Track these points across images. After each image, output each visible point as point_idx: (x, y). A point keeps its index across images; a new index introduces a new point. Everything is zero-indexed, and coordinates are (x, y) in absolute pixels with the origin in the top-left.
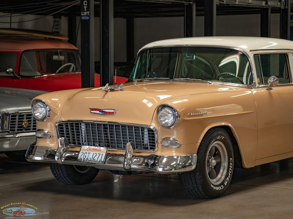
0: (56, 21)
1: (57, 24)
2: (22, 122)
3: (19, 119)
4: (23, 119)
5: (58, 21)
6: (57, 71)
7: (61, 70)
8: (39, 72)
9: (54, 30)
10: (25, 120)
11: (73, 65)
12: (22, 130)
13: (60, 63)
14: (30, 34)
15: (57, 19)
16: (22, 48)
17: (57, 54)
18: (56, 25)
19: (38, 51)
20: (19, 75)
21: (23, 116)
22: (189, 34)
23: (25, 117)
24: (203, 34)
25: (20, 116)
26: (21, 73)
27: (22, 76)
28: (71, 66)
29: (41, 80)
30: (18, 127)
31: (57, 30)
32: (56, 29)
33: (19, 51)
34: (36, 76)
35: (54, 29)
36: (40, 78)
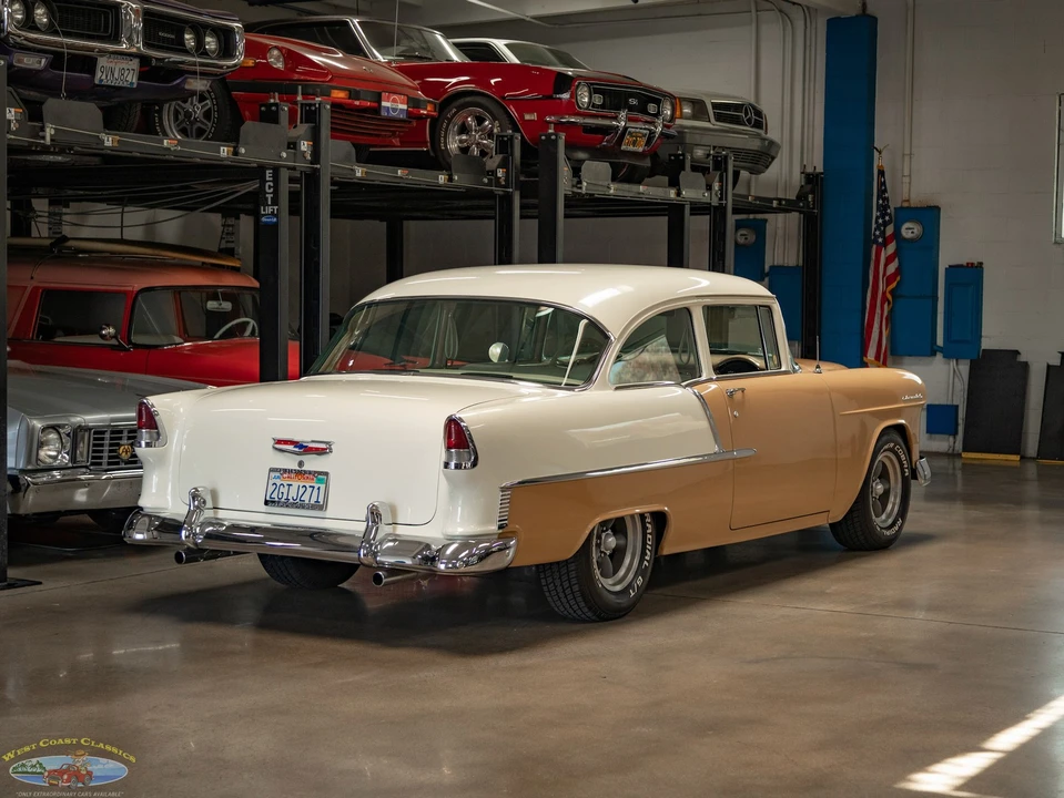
0: (229, 226)
1: (229, 232)
2: (119, 445)
3: (112, 439)
4: (120, 438)
5: (232, 226)
6: (217, 336)
7: (224, 333)
8: (180, 337)
9: (223, 245)
10: (124, 441)
11: (252, 322)
12: (117, 463)
13: (222, 317)
14: (156, 252)
15: (231, 221)
16: (137, 282)
17: (215, 297)
18: (227, 234)
19: (178, 291)
20: (130, 342)
21: (121, 432)
22: (504, 257)
23: (125, 434)
24: (535, 256)
25: (112, 432)
26: (134, 339)
27: (136, 346)
28: (248, 323)
29: (177, 353)
30: (110, 457)
31: (230, 245)
32: (227, 242)
33: (131, 289)
34: (167, 345)
35: (223, 241)
36: (176, 349)
